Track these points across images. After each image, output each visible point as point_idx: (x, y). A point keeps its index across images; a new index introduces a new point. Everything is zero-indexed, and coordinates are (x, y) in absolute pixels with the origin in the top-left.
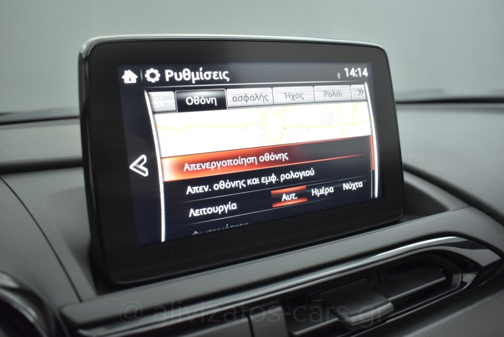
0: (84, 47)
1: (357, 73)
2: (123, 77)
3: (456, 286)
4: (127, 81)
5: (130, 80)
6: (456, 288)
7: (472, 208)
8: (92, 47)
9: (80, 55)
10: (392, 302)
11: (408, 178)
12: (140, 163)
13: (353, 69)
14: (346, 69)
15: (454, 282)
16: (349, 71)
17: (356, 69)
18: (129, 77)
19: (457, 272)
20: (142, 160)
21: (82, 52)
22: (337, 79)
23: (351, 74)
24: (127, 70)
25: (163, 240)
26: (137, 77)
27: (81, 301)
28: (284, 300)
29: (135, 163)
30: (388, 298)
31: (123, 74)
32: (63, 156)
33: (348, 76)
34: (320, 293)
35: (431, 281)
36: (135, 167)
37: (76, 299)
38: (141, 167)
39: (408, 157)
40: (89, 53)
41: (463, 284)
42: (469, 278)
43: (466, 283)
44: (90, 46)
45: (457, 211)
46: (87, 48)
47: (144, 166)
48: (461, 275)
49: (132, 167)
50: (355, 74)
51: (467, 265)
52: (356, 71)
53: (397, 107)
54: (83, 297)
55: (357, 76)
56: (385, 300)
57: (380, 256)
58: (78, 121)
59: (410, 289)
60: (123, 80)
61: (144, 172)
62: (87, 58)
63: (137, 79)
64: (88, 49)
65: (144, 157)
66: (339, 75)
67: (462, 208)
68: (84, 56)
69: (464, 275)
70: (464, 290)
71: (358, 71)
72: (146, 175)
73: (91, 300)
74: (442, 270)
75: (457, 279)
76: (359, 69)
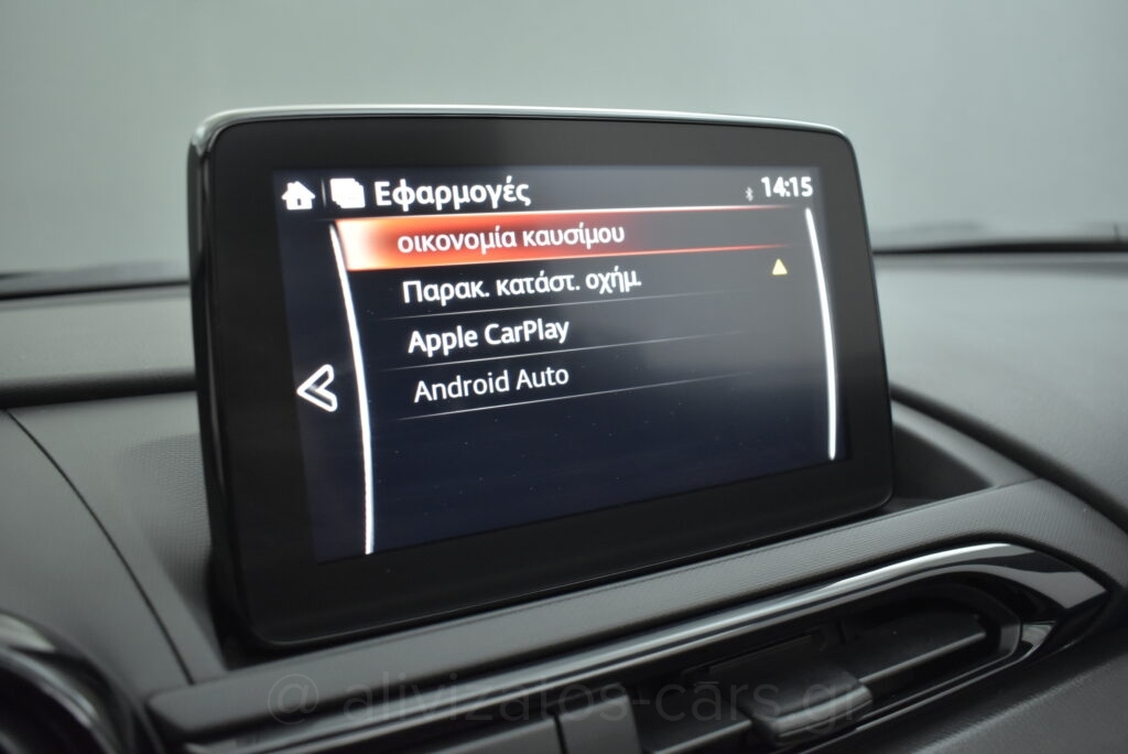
0: (201, 131)
1: (790, 189)
2: (284, 197)
3: (1008, 651)
4: (292, 205)
5: (299, 202)
6: (1010, 654)
7: (1041, 482)
8: (217, 133)
9: (192, 149)
10: (869, 685)
11: (901, 417)
12: (319, 382)
13: (780, 180)
14: (766, 181)
15: (1003, 643)
16: (773, 184)
17: (786, 179)
18: (297, 196)
19: (1010, 621)
20: (325, 377)
21: (195, 143)
22: (746, 202)
23: (776, 190)
24: (293, 181)
25: (369, 549)
26: (313, 196)
27: (191, 681)
28: (635, 681)
29: (309, 383)
30: (858, 677)
31: (284, 189)
32: (147, 367)
33: (768, 194)
34: (713, 667)
35: (952, 641)
36: (308, 391)
37: (180, 678)
38: (322, 390)
39: (901, 370)
40: (210, 145)
41: (1024, 646)
42: (1036, 634)
43: (1029, 646)
44: (213, 129)
45: (1010, 488)
46: (206, 134)
47: (329, 388)
48: (1018, 628)
49: (301, 391)
50: (784, 190)
51: (1032, 606)
52: (787, 184)
53: (878, 262)
54: (195, 673)
55: (788, 194)
56: (853, 681)
57: (841, 586)
58: (187, 291)
59: (909, 658)
60: (284, 202)
61: (328, 402)
62: (206, 155)
63: (313, 201)
64: (209, 135)
65: (328, 369)
66: (749, 194)
67: (1021, 482)
68: (200, 152)
69: (1025, 626)
70: (1026, 660)
71: (791, 185)
72: (333, 408)
73: (215, 679)
74: (976, 617)
75: (1010, 636)
76: (794, 180)
